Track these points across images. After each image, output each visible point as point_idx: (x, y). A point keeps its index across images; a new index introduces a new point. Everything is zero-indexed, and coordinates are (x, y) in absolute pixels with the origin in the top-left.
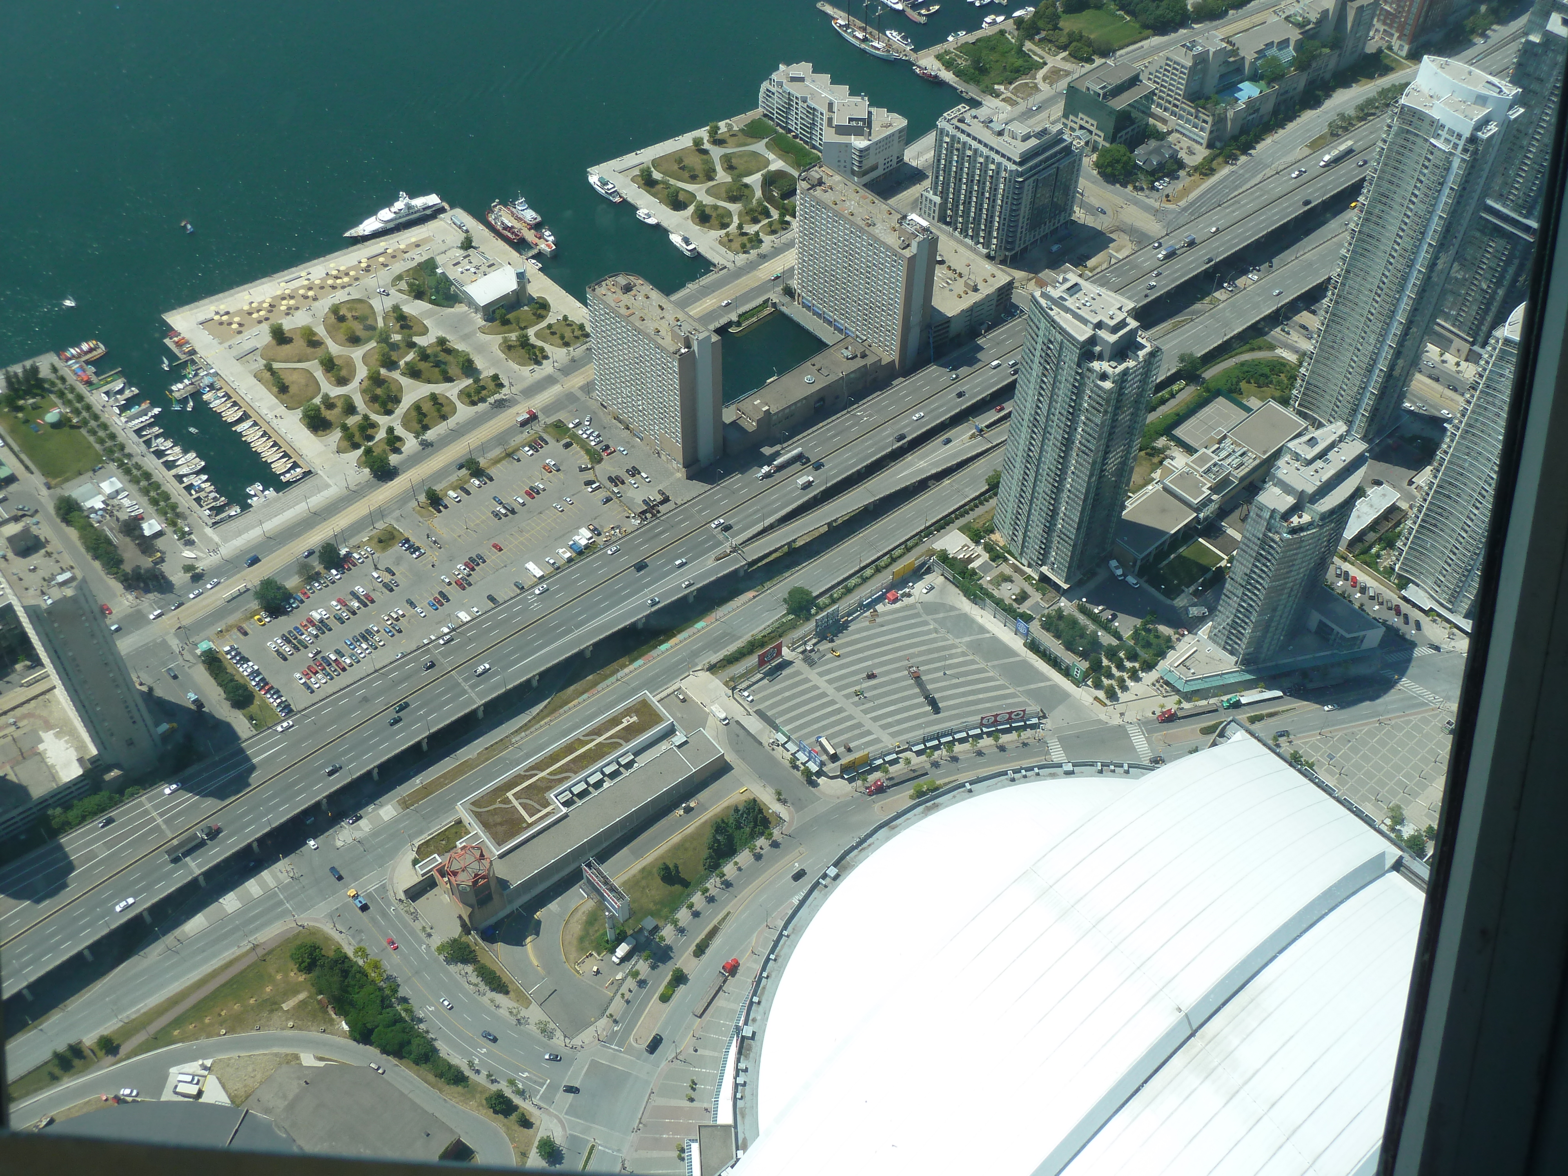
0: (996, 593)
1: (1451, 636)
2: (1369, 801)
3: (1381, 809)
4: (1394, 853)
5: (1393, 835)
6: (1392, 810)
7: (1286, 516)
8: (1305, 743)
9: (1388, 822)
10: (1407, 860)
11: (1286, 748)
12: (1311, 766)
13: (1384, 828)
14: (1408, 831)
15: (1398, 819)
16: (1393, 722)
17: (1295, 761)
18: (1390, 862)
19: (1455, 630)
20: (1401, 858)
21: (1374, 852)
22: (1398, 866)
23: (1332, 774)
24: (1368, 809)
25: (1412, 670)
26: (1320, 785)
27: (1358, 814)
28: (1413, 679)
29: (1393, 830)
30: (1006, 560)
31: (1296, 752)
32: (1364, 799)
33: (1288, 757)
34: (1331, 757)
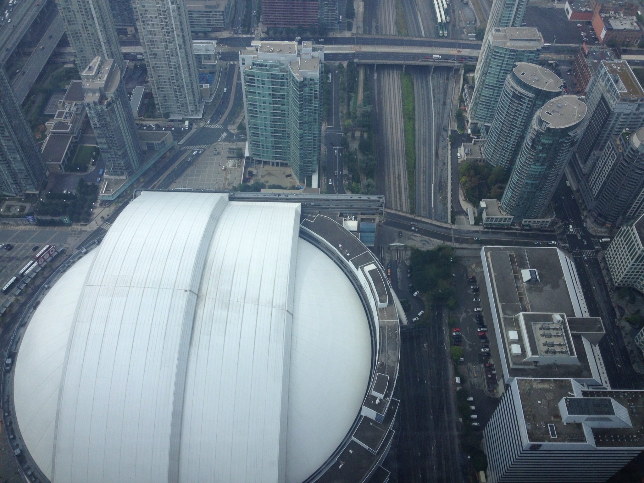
0: (11, 214)
4: (226, 196)
10: (233, 195)
16: (197, 162)
18: (227, 200)
20: (230, 196)
22: (231, 199)
30: (6, 200)
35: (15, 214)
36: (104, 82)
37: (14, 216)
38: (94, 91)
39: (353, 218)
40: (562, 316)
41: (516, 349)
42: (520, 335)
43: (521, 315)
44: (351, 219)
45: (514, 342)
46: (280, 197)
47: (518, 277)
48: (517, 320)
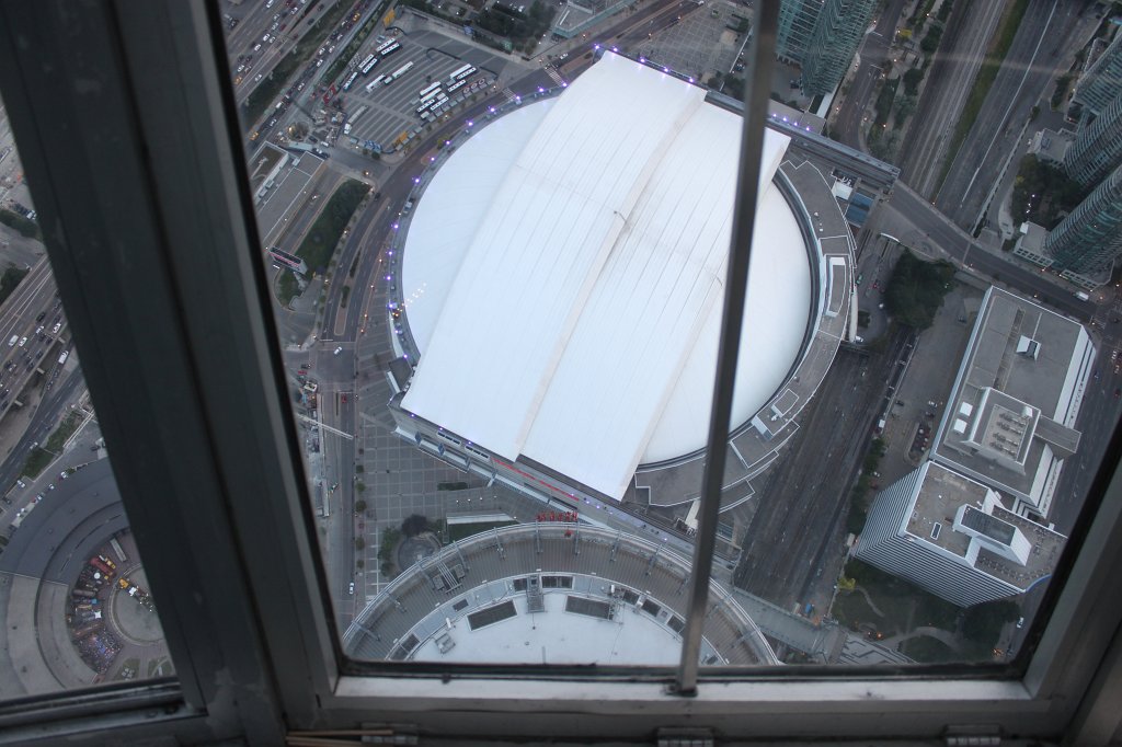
0: (446, 14)
2: (684, 68)
4: (703, 93)
5: (699, 83)
8: (642, 47)
10: (712, 94)
11: (633, 53)
13: (694, 80)
14: (707, 78)
16: (686, 20)
18: (702, 99)
20: (708, 94)
21: (694, 96)
22: (708, 99)
23: (660, 59)
24: (683, 72)
26: (657, 68)
27: (682, 78)
29: (698, 79)
31: (639, 53)
32: (681, 68)
33: (635, 57)
34: (658, 50)
35: (452, 17)
37: (450, 19)
39: (849, 183)
40: (1035, 413)
41: (960, 426)
42: (974, 413)
43: (989, 389)
44: (846, 183)
45: (963, 417)
47: (1013, 341)
48: (981, 393)
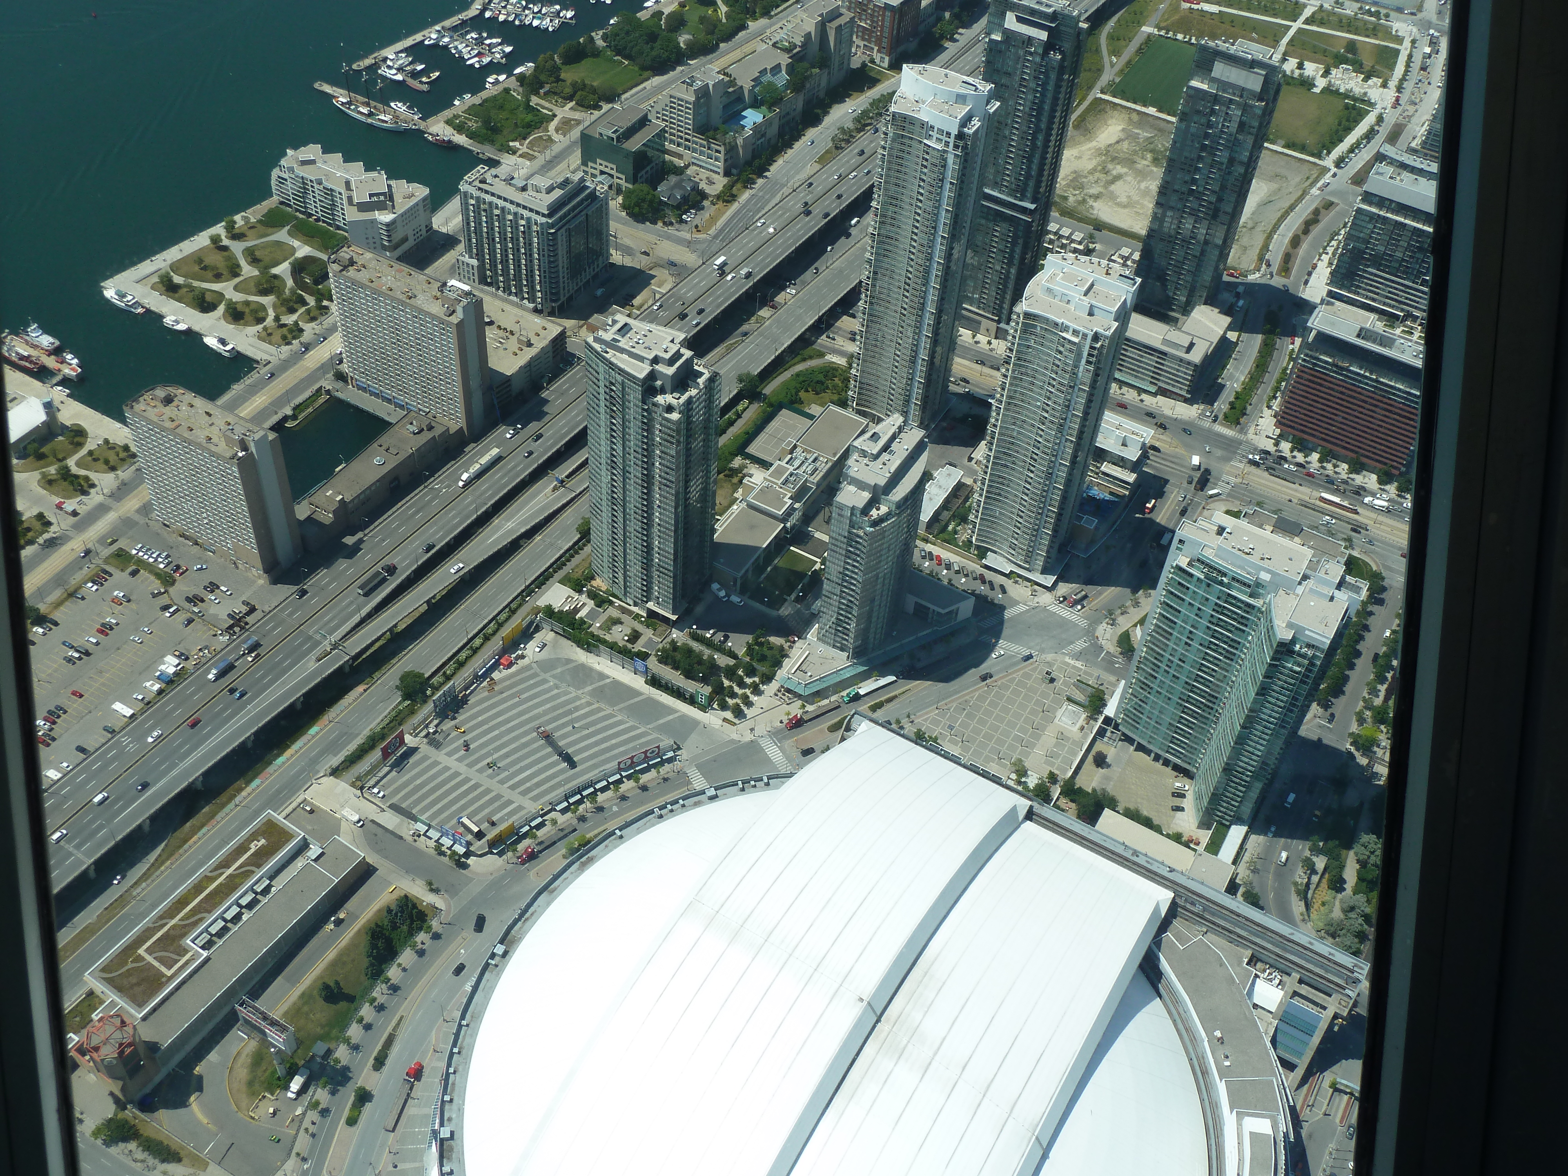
0: (608, 637)
1: (1034, 594)
2: (993, 760)
3: (1005, 766)
4: (1024, 804)
5: (1020, 788)
6: (1015, 764)
7: (865, 511)
8: (925, 720)
9: (1014, 776)
10: (1037, 808)
11: (909, 729)
12: (935, 740)
13: (1011, 783)
14: (1032, 781)
15: (1022, 772)
16: (999, 683)
17: (919, 739)
18: (1022, 814)
19: (1036, 587)
20: (1031, 807)
21: (1007, 808)
22: (1030, 815)
23: (955, 743)
24: (993, 769)
25: (1006, 632)
26: (946, 756)
27: (985, 775)
28: (1009, 639)
29: (1019, 783)
30: (611, 603)
31: (919, 730)
32: (988, 760)
33: (913, 737)
34: (951, 728)
35: (616, 643)
36: (888, 475)
37: (613, 646)
38: (861, 485)
39: (1277, 981)
44: (1271, 980)
46: (1135, 859)
